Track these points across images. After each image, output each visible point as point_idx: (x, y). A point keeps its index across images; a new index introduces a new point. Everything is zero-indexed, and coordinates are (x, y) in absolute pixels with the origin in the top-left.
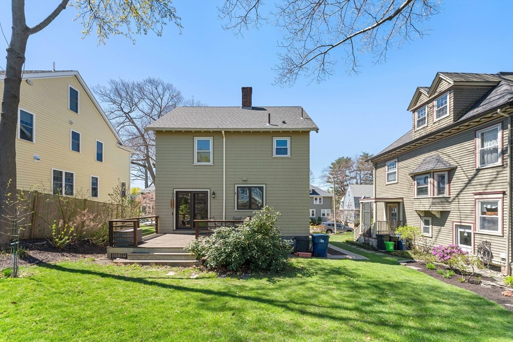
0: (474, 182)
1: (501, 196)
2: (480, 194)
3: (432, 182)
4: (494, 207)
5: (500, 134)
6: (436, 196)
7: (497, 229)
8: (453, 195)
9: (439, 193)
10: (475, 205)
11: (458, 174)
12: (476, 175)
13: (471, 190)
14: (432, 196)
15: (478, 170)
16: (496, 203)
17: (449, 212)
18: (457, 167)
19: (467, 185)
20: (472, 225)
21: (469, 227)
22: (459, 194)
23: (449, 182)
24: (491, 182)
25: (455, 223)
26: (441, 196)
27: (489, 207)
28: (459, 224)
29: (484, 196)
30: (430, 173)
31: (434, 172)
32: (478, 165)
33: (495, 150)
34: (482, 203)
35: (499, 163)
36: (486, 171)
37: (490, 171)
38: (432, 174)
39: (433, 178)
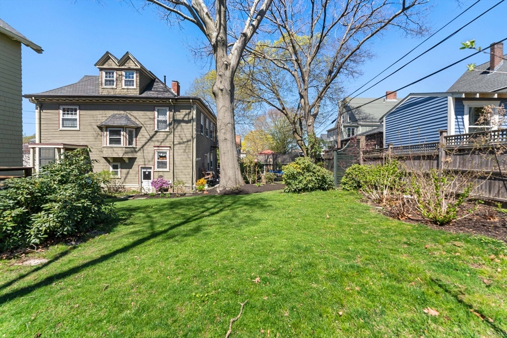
0: (154, 139)
1: (169, 148)
2: (158, 147)
3: (125, 135)
4: (164, 155)
5: (168, 113)
6: (128, 146)
7: (166, 168)
8: (139, 147)
9: (129, 144)
10: (154, 154)
11: (143, 131)
12: (155, 134)
13: (151, 144)
14: (125, 146)
15: (156, 132)
16: (166, 153)
17: (136, 158)
18: (141, 127)
19: (149, 140)
20: (152, 166)
21: (151, 168)
22: (143, 146)
23: (136, 137)
24: (164, 140)
25: (140, 166)
26: (130, 146)
27: (161, 155)
28: (144, 166)
29: (160, 148)
30: (123, 127)
31: (126, 128)
32: (156, 129)
33: (165, 122)
34: (158, 152)
35: (168, 129)
36: (161, 133)
37: (163, 133)
38: (125, 129)
39: (126, 132)
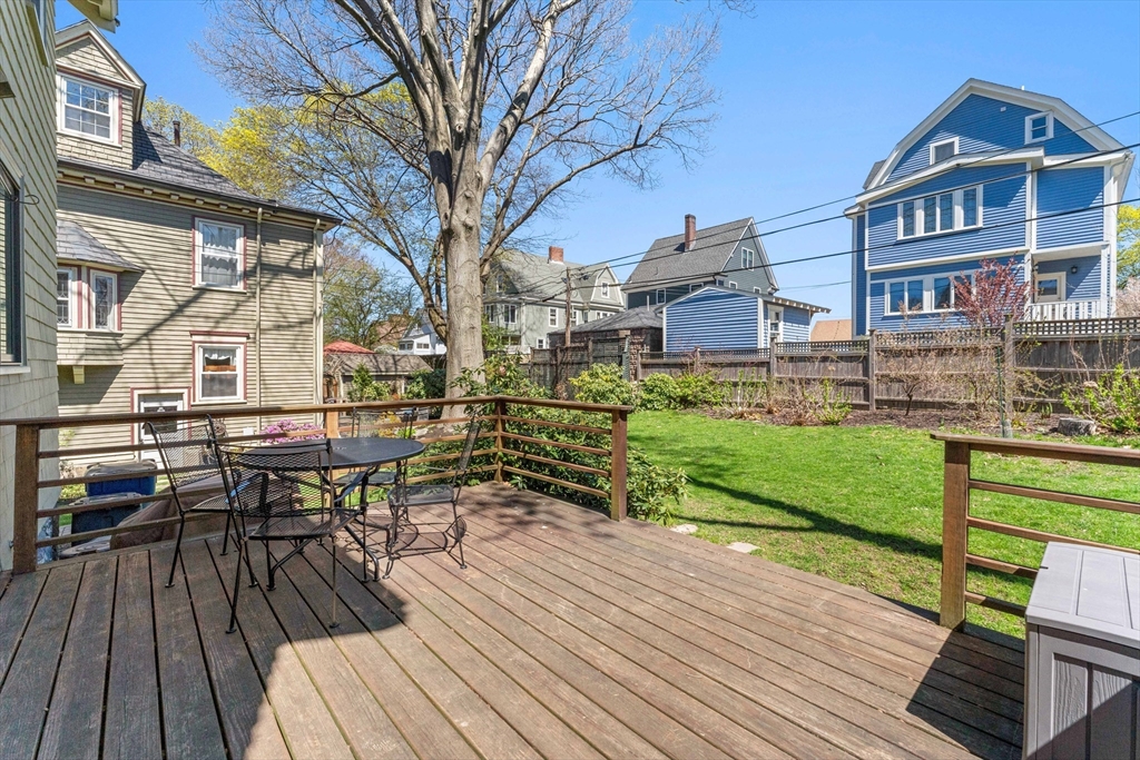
0: (190, 311)
1: (244, 340)
2: (208, 334)
3: (85, 292)
4: (223, 358)
5: (240, 242)
6: (94, 329)
7: (235, 394)
8: (131, 332)
9: (98, 323)
10: (193, 354)
11: (146, 281)
12: (194, 299)
13: (183, 325)
14: (85, 328)
15: (202, 291)
16: (233, 352)
17: (120, 367)
18: (143, 272)
19: (173, 315)
20: (186, 391)
21: (179, 397)
22: (152, 330)
23: (120, 301)
24: (225, 317)
25: (136, 393)
26: (100, 330)
27: (215, 357)
28: (153, 392)
29: (215, 339)
30: (79, 267)
31: (89, 268)
32: (199, 283)
33: (232, 265)
34: (205, 350)
35: (240, 287)
36: (216, 296)
37: (224, 296)
38: (84, 271)
39: (88, 282)
